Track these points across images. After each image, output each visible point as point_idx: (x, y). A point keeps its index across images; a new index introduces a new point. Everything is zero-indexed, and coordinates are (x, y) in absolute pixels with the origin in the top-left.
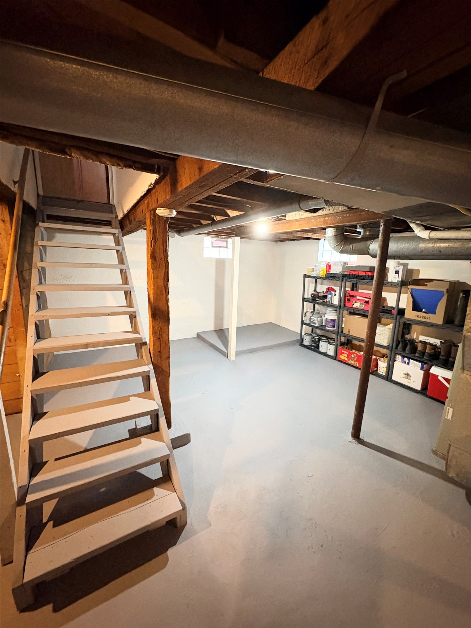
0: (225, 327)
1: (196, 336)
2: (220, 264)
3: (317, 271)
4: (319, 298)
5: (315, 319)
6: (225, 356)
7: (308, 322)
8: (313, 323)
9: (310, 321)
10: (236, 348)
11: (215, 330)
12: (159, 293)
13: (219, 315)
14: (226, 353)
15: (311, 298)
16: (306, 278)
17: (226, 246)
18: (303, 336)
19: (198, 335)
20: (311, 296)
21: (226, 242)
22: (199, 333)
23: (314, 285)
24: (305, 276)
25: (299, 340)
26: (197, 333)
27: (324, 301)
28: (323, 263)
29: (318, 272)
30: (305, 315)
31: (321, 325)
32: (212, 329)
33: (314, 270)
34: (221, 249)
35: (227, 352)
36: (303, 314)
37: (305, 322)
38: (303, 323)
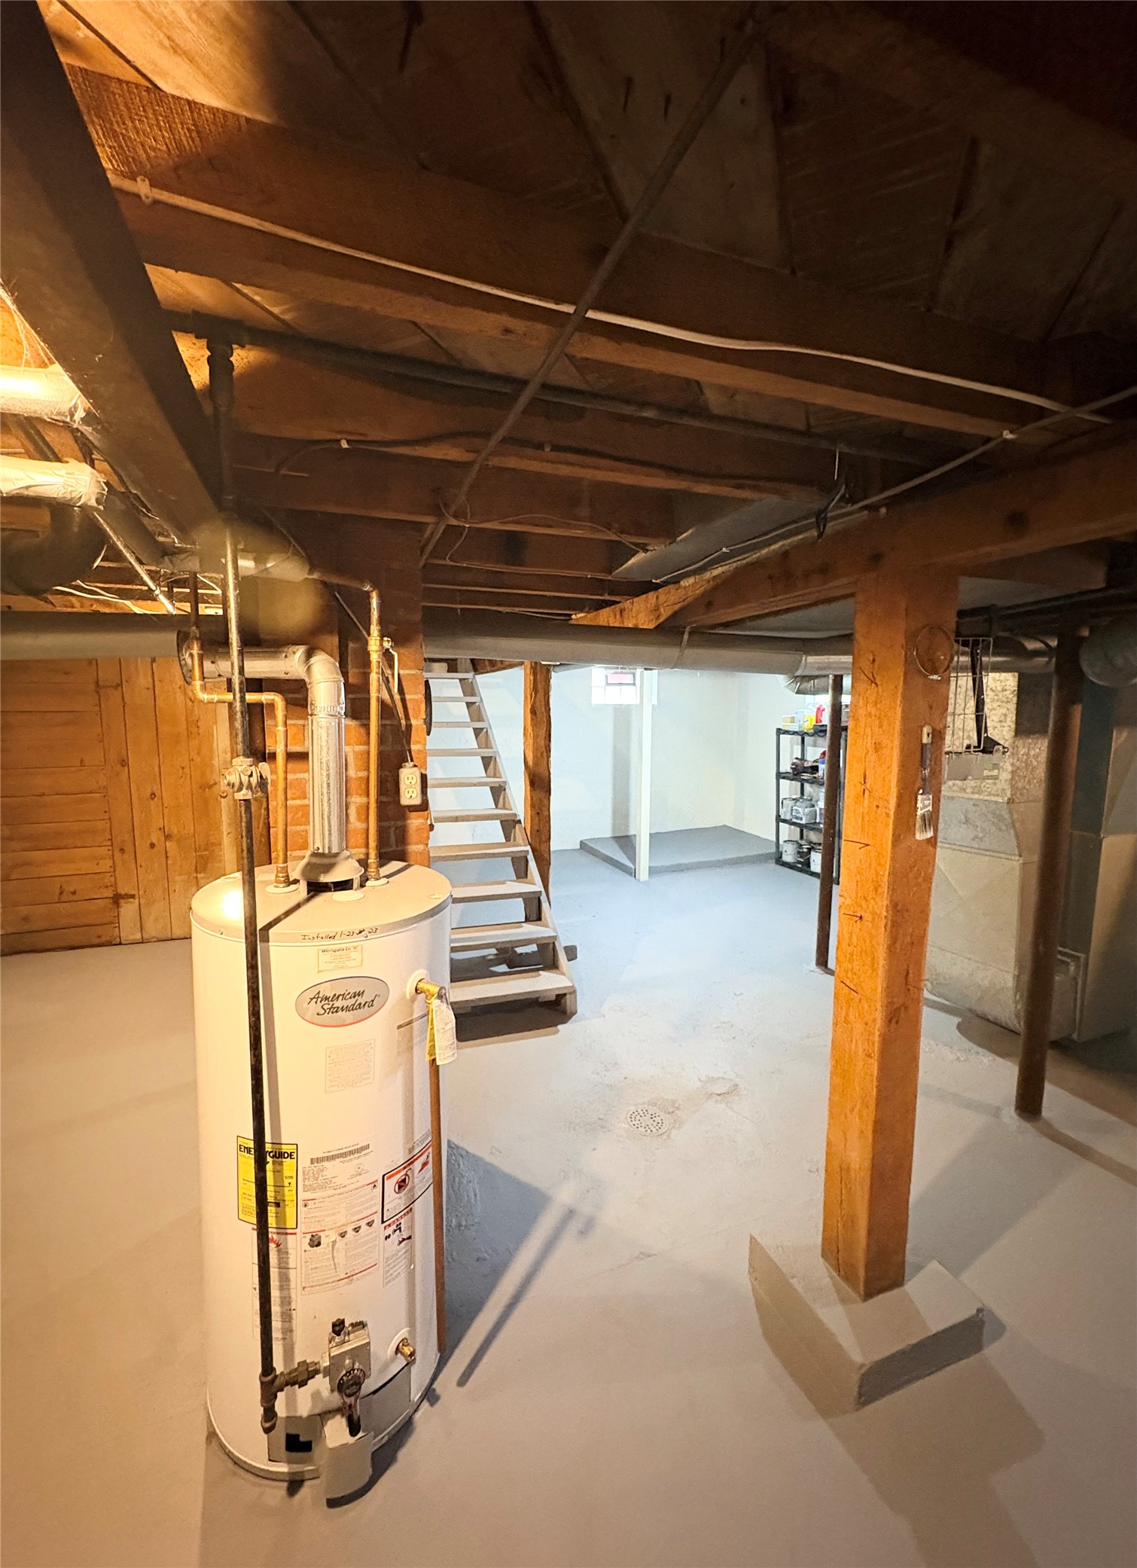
0: (631, 832)
1: (579, 847)
2: (623, 716)
3: (800, 721)
4: (805, 770)
5: (800, 810)
6: (631, 874)
7: (788, 817)
8: (797, 818)
9: (792, 814)
10: (649, 862)
11: (614, 838)
12: (539, 755)
13: (621, 811)
14: (631, 868)
15: (791, 771)
16: (781, 736)
17: (632, 682)
18: (781, 847)
19: (583, 845)
20: (791, 768)
21: (632, 676)
22: (586, 842)
23: (800, 747)
24: (779, 732)
25: (772, 853)
26: (581, 842)
27: (814, 775)
28: (810, 707)
29: (802, 722)
30: (782, 803)
31: (813, 821)
32: (608, 834)
33: (795, 720)
34: (623, 687)
35: (633, 867)
36: (779, 803)
37: (782, 817)
38: (779, 819)
